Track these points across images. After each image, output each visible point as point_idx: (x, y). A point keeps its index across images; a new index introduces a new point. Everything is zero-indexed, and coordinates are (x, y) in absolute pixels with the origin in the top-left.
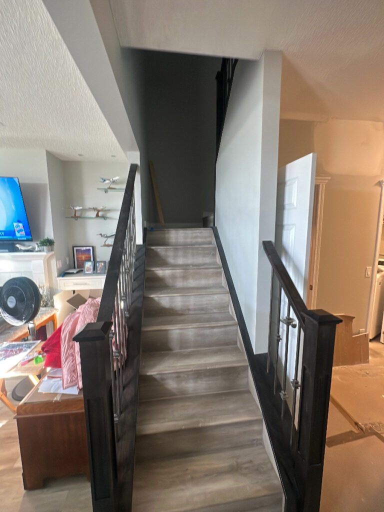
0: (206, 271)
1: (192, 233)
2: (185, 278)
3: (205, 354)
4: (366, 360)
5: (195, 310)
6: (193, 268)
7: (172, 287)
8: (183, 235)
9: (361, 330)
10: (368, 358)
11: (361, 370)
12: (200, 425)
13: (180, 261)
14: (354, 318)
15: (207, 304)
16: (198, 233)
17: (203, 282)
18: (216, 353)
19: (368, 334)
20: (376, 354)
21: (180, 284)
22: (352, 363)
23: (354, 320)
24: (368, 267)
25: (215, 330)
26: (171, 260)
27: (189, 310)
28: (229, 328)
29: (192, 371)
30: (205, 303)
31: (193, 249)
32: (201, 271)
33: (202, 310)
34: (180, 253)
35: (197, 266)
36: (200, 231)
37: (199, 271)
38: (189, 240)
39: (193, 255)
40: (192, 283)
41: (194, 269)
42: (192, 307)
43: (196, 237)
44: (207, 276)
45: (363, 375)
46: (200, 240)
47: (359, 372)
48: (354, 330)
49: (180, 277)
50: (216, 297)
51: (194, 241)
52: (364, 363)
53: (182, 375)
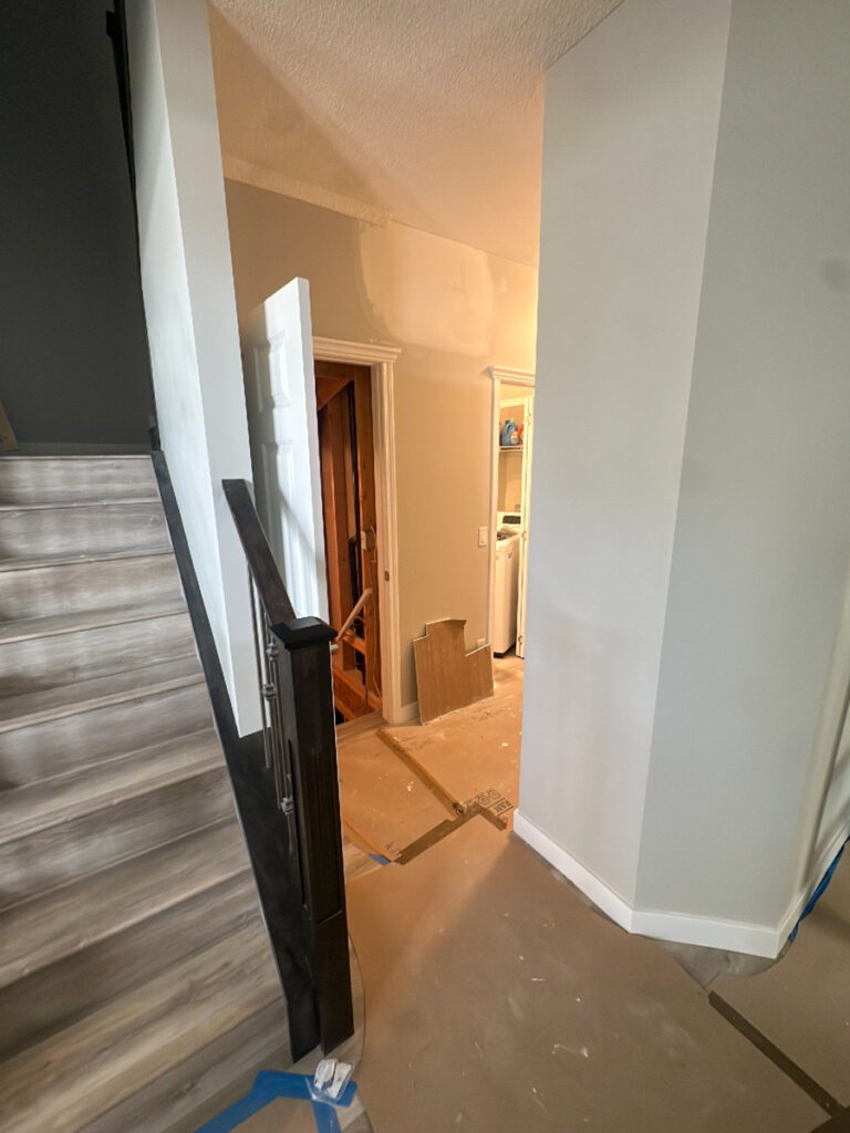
0: (131, 563)
1: (92, 469)
2: (61, 588)
3: (119, 769)
4: (488, 691)
5: (95, 667)
6: (87, 560)
7: (22, 617)
8: (61, 473)
9: (479, 641)
10: (492, 686)
11: (479, 711)
12: (81, 945)
13: (53, 544)
14: (465, 621)
15: (128, 647)
16: (111, 467)
17: (124, 594)
18: (151, 758)
19: (489, 647)
20: (507, 676)
21: (47, 606)
22: (466, 703)
23: (466, 626)
24: (482, 528)
25: (149, 706)
26: (20, 546)
27: (75, 669)
28: (182, 694)
29: (66, 822)
30: (122, 644)
31: (90, 510)
32: (113, 565)
33: (118, 662)
34: (49, 523)
35: (102, 555)
36: (116, 463)
37: (105, 566)
38: (84, 488)
39: (93, 527)
40: (87, 599)
41: (89, 562)
42: (80, 663)
43: (108, 479)
44: (134, 578)
45: (482, 719)
46: (118, 487)
47: (476, 715)
48: (468, 645)
49: (47, 588)
50: (154, 625)
51: (100, 488)
52: (487, 697)
53: (35, 842)
